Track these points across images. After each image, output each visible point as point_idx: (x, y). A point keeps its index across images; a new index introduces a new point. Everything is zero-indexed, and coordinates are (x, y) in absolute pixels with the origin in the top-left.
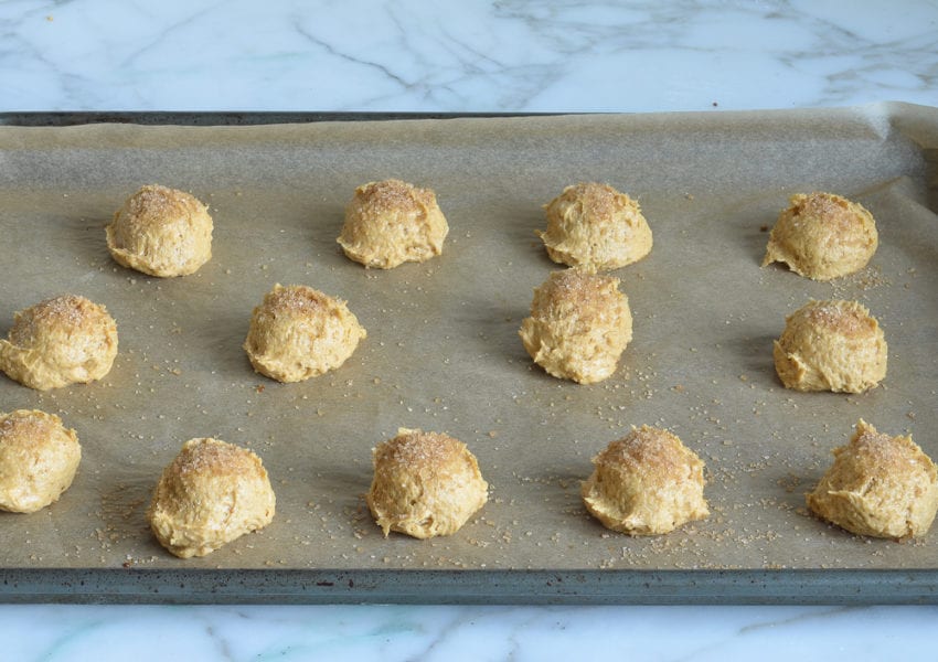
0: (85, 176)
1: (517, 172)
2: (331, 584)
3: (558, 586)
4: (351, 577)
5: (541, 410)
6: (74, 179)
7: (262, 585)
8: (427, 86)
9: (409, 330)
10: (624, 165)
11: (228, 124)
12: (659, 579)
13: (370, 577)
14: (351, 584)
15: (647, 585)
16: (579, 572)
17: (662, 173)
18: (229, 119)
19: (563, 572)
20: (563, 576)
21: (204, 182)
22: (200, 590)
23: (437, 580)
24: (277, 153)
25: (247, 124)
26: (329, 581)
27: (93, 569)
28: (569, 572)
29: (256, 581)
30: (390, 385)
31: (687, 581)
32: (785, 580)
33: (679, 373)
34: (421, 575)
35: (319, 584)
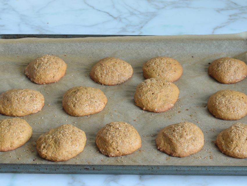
0: (23, 50)
1: (143, 48)
2: (88, 169)
3: (152, 170)
4: (94, 167)
5: (149, 116)
6: (19, 51)
7: (69, 169)
8: (120, 18)
9: (113, 94)
10: (173, 46)
11: (63, 38)
12: (180, 168)
13: (99, 167)
14: (94, 169)
15: (177, 170)
16: (158, 166)
17: (183, 49)
18: (64, 36)
19: (153, 166)
20: (153, 167)
21: (56, 52)
22: (52, 170)
23: (118, 168)
24: (76, 43)
25: (69, 38)
26: (88, 168)
27: (21, 164)
28: (155, 166)
29: (67, 168)
30: (107, 109)
31: (188, 169)
32: (215, 169)
33: (188, 106)
34: (113, 166)
35: (85, 169)
